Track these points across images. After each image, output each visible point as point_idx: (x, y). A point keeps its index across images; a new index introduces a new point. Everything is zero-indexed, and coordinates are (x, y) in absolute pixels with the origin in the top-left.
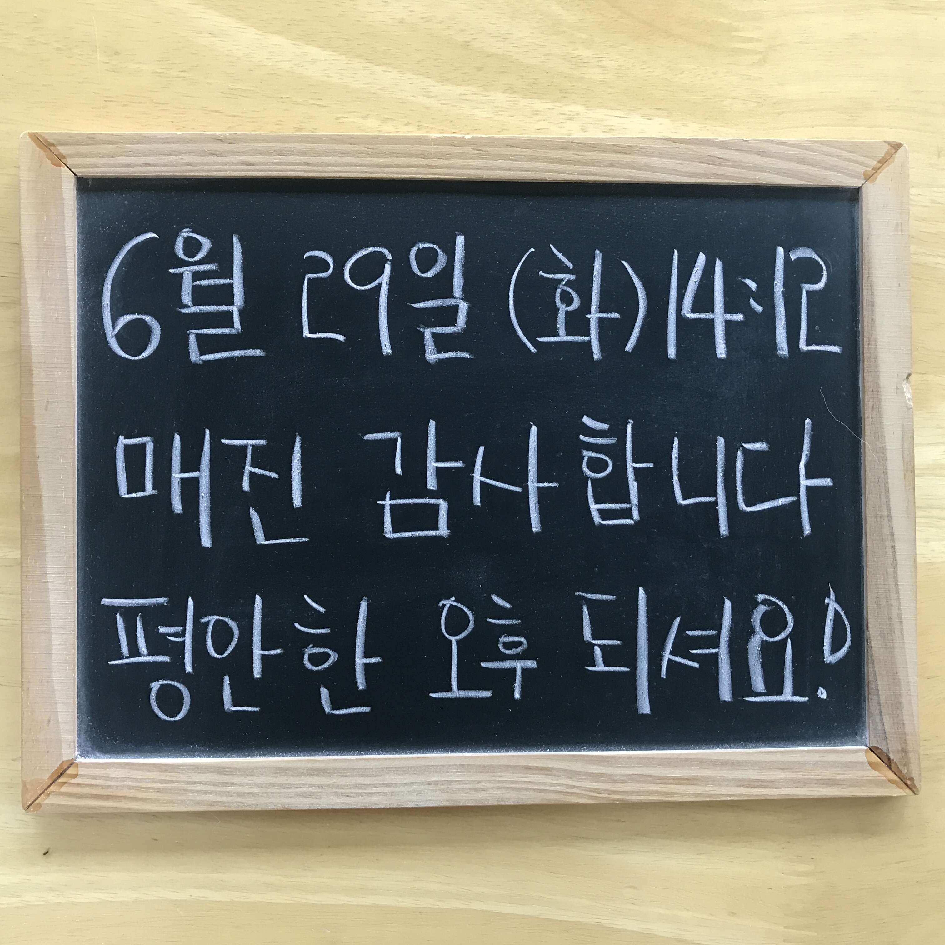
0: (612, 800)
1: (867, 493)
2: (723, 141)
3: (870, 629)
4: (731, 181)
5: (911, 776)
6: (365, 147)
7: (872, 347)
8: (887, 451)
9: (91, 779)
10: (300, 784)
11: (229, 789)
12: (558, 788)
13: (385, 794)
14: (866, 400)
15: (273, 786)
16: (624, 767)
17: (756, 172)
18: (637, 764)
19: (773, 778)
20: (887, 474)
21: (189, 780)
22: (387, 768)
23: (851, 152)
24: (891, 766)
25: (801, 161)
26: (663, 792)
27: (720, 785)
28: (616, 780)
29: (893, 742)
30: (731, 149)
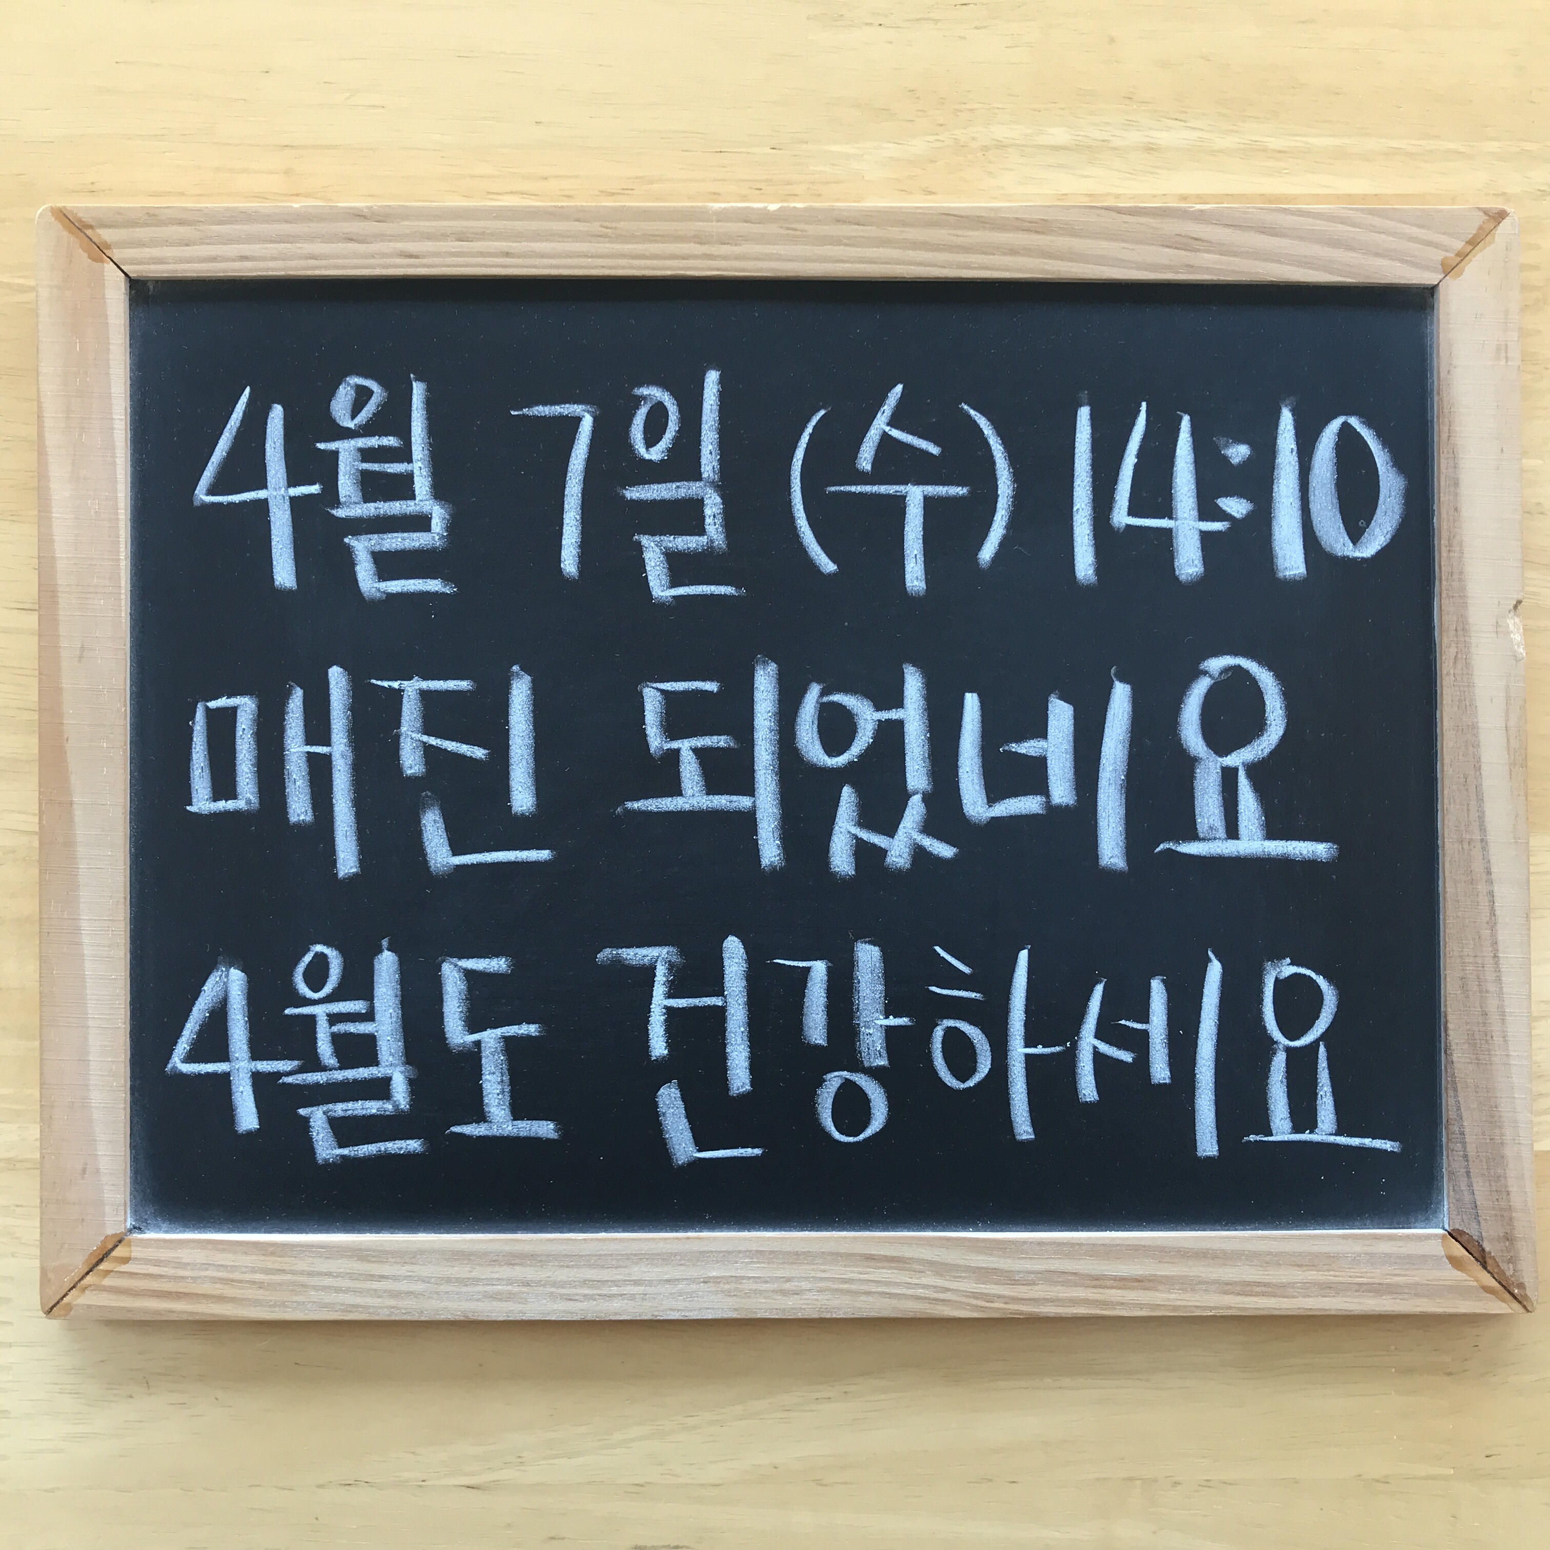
0: (1011, 1313)
1: (1446, 801)
2: (1202, 211)
3: (1450, 1032)
4: (1215, 278)
5: (1521, 1280)
6: (602, 226)
7: (1456, 555)
8: (1480, 730)
9: (151, 1265)
10: (493, 1279)
11: (375, 1285)
12: (920, 1292)
13: (632, 1297)
14: (1444, 645)
15: (449, 1280)
16: (1031, 1258)
17: (1257, 263)
18: (1054, 1254)
19: (1285, 1280)
20: (1480, 769)
21: (312, 1269)
22: (635, 1255)
23: (1419, 226)
24: (1485, 1262)
25: (1334, 243)
26: (1097, 1301)
27: (1193, 1290)
28: (1018, 1280)
29: (1490, 1222)
30: (1216, 224)
